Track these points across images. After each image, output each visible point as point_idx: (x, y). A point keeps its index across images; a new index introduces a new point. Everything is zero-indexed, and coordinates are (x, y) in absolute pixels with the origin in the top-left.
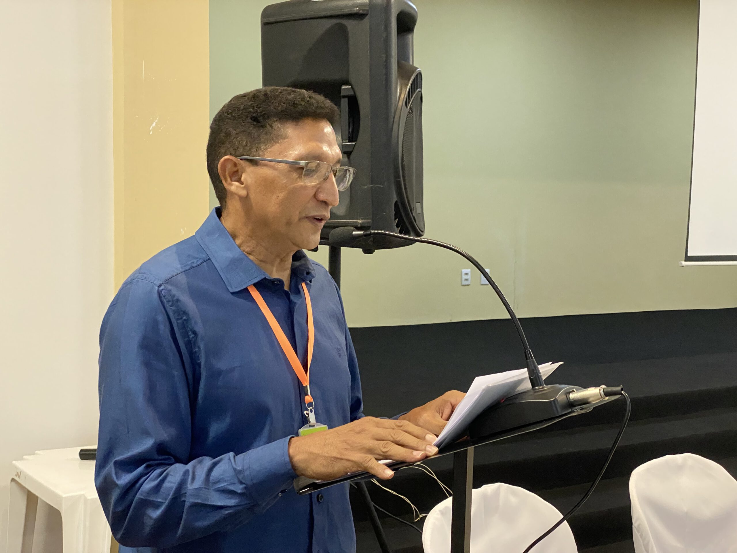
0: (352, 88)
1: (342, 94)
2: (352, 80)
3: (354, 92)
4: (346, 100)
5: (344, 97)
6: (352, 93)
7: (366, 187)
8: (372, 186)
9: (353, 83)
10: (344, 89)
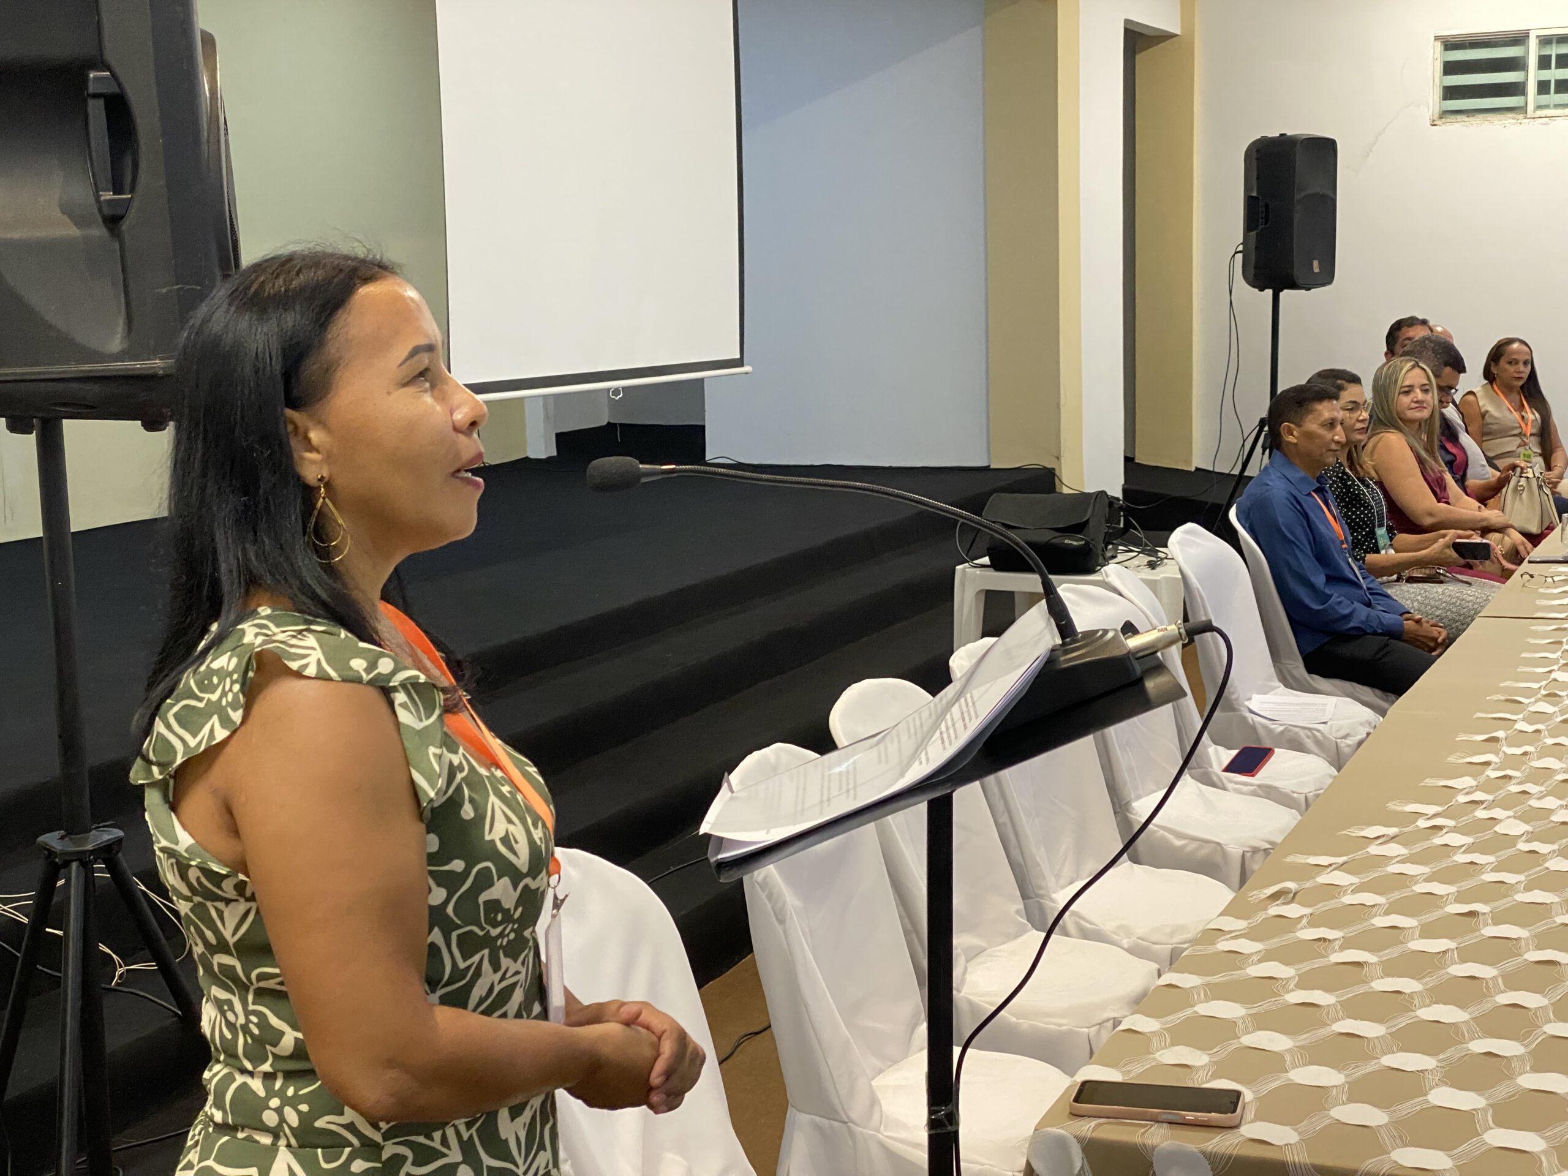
0: (113, 74)
1: (91, 90)
2: (110, 56)
3: (119, 85)
4: (101, 102)
5: (96, 96)
6: (114, 89)
7: (164, 291)
8: (180, 288)
9: (113, 63)
10: (96, 79)
